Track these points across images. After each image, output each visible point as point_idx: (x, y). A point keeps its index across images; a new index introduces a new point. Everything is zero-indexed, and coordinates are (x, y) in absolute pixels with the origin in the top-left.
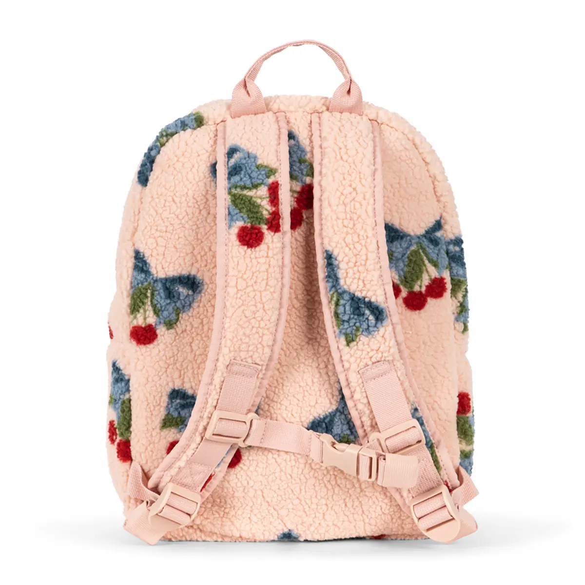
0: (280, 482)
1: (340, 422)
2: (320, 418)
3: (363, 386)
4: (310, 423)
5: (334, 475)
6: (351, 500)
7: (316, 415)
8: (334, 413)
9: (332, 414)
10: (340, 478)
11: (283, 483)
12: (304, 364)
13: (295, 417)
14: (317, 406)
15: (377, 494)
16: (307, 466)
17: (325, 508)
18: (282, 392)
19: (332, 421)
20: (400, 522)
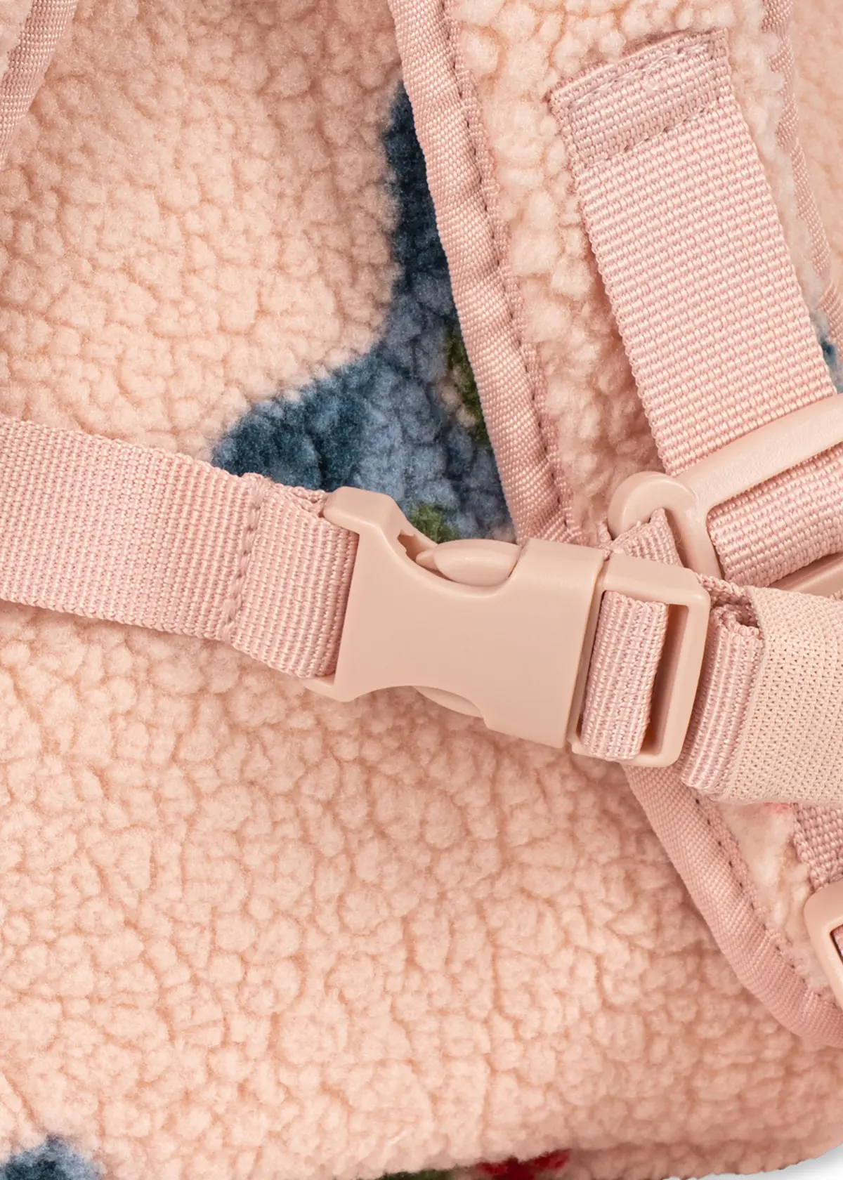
0: (30, 818)
1: (396, 431)
2: (287, 408)
3: (571, 191)
4: (224, 437)
5: (361, 761)
6: (444, 925)
7: (262, 387)
8: (366, 376)
9: (354, 381)
10: (395, 780)
11: (50, 832)
12: (185, 66)
13: (137, 404)
14: (265, 330)
15: (590, 882)
16: (209, 711)
17: (286, 978)
18: (58, 248)
19: (350, 421)
20: (685, 1057)
